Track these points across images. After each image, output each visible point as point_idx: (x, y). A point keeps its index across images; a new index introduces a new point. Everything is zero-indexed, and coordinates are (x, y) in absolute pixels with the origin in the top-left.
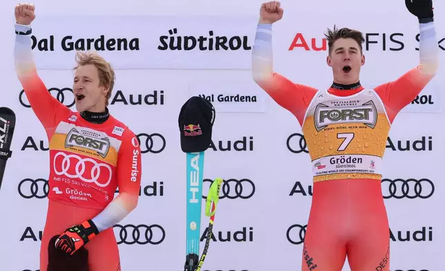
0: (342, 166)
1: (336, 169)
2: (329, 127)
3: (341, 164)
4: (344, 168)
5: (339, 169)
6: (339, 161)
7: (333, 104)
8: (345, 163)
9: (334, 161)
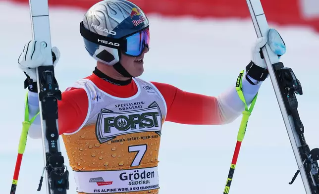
0: (136, 183)
1: (129, 187)
2: (118, 138)
3: (135, 180)
4: (138, 186)
5: (132, 186)
6: (132, 177)
7: (118, 108)
8: (140, 179)
9: (126, 177)
